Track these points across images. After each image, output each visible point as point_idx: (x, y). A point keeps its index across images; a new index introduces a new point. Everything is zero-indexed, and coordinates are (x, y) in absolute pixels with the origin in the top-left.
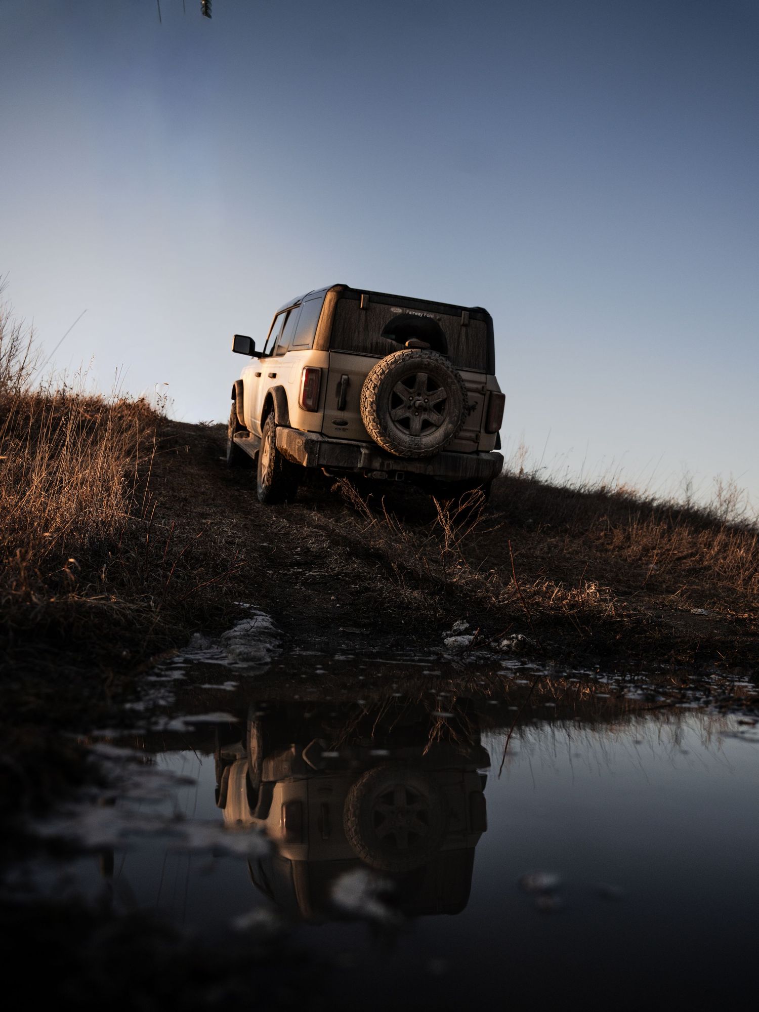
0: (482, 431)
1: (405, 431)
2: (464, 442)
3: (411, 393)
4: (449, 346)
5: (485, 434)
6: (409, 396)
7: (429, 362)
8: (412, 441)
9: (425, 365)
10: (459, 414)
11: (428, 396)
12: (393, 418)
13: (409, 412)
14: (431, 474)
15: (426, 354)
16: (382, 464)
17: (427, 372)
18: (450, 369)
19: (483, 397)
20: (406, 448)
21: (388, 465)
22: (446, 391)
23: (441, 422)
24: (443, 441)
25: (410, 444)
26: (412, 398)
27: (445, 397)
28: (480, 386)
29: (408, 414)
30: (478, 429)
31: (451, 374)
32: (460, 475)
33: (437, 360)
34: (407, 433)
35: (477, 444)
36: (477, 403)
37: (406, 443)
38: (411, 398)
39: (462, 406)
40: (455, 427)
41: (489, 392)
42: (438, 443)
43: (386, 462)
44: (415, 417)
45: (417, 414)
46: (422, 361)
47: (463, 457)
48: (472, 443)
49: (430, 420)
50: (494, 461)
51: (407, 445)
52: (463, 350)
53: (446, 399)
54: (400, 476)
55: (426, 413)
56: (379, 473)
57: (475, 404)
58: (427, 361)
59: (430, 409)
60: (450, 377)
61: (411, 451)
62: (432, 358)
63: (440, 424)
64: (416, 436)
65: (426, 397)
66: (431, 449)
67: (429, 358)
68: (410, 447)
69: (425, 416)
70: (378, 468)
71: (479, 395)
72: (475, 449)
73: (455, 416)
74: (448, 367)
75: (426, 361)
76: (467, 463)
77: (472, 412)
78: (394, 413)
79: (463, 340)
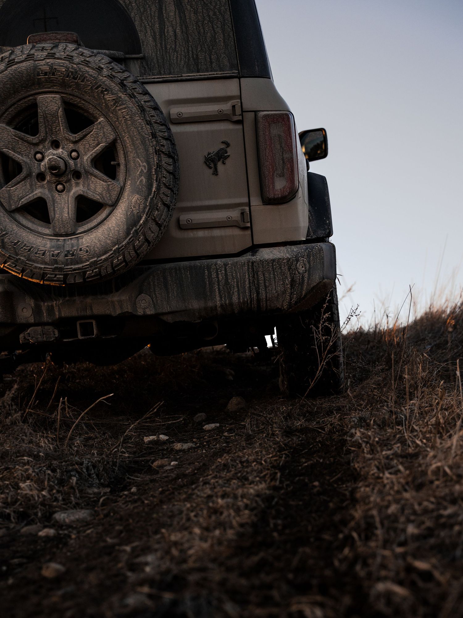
0: (256, 202)
1: (40, 229)
2: (217, 233)
3: (36, 145)
4: (141, 35)
5: (263, 207)
6: (33, 152)
7: (51, 67)
8: (58, 247)
9: (46, 74)
10: (150, 169)
11: (75, 142)
12: (7, 208)
13: (42, 187)
14: (150, 312)
15: (43, 49)
16: (37, 311)
17: (55, 89)
18: (105, 72)
19: (239, 127)
20: (46, 263)
21: (50, 310)
22: (111, 125)
23: (114, 194)
24: (128, 233)
25: (53, 255)
26: (41, 153)
27: (112, 137)
28: (226, 107)
29: (38, 192)
30: (245, 200)
31: (108, 82)
32: (218, 303)
33: (70, 58)
34: (47, 231)
35: (249, 232)
36: (228, 145)
37: (44, 254)
38: (39, 156)
39: (151, 150)
40: (146, 199)
41: (252, 115)
42: (118, 242)
43: (44, 306)
44: (56, 195)
45: (60, 187)
46: (35, 67)
47: (216, 264)
48: (236, 232)
49: (91, 195)
50: (289, 260)
51: (47, 258)
52: (175, 35)
53: (114, 142)
54: (87, 329)
55: (81, 181)
56: (39, 329)
57: (223, 146)
58: (47, 64)
59: (87, 172)
60: (108, 90)
61: (61, 269)
62: (57, 55)
63: (114, 197)
64: (67, 235)
65: (71, 146)
66: (103, 257)
67: (52, 56)
68: (56, 262)
69: (77, 189)
70: (32, 321)
71: (230, 126)
72: (250, 244)
73: (141, 176)
74: (100, 69)
75: (44, 66)
76: (226, 275)
77: (220, 166)
78: (7, 195)
79: (172, 14)
